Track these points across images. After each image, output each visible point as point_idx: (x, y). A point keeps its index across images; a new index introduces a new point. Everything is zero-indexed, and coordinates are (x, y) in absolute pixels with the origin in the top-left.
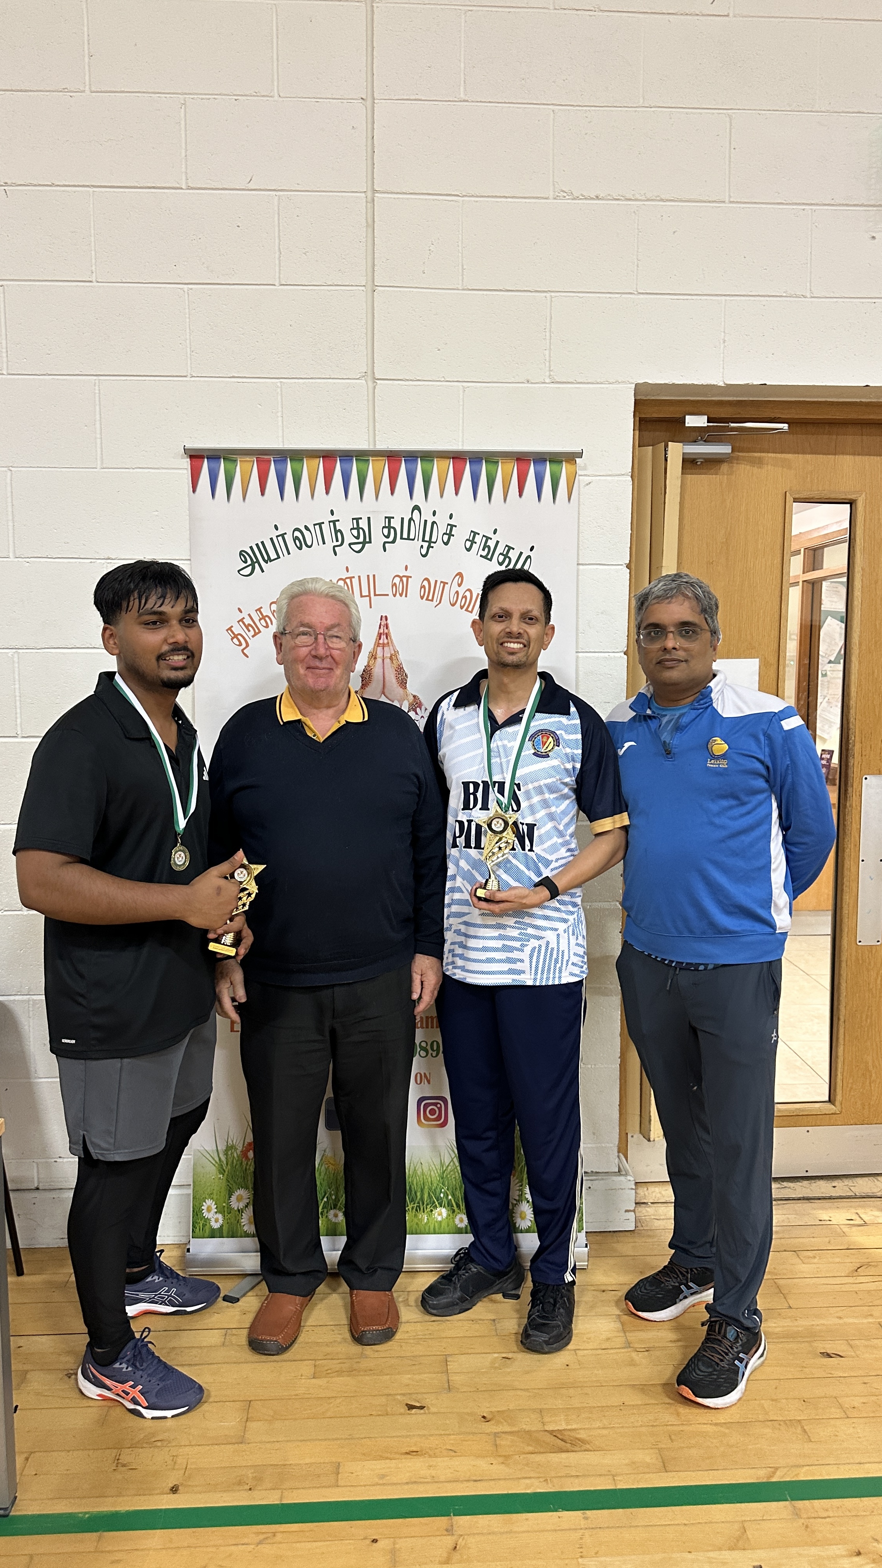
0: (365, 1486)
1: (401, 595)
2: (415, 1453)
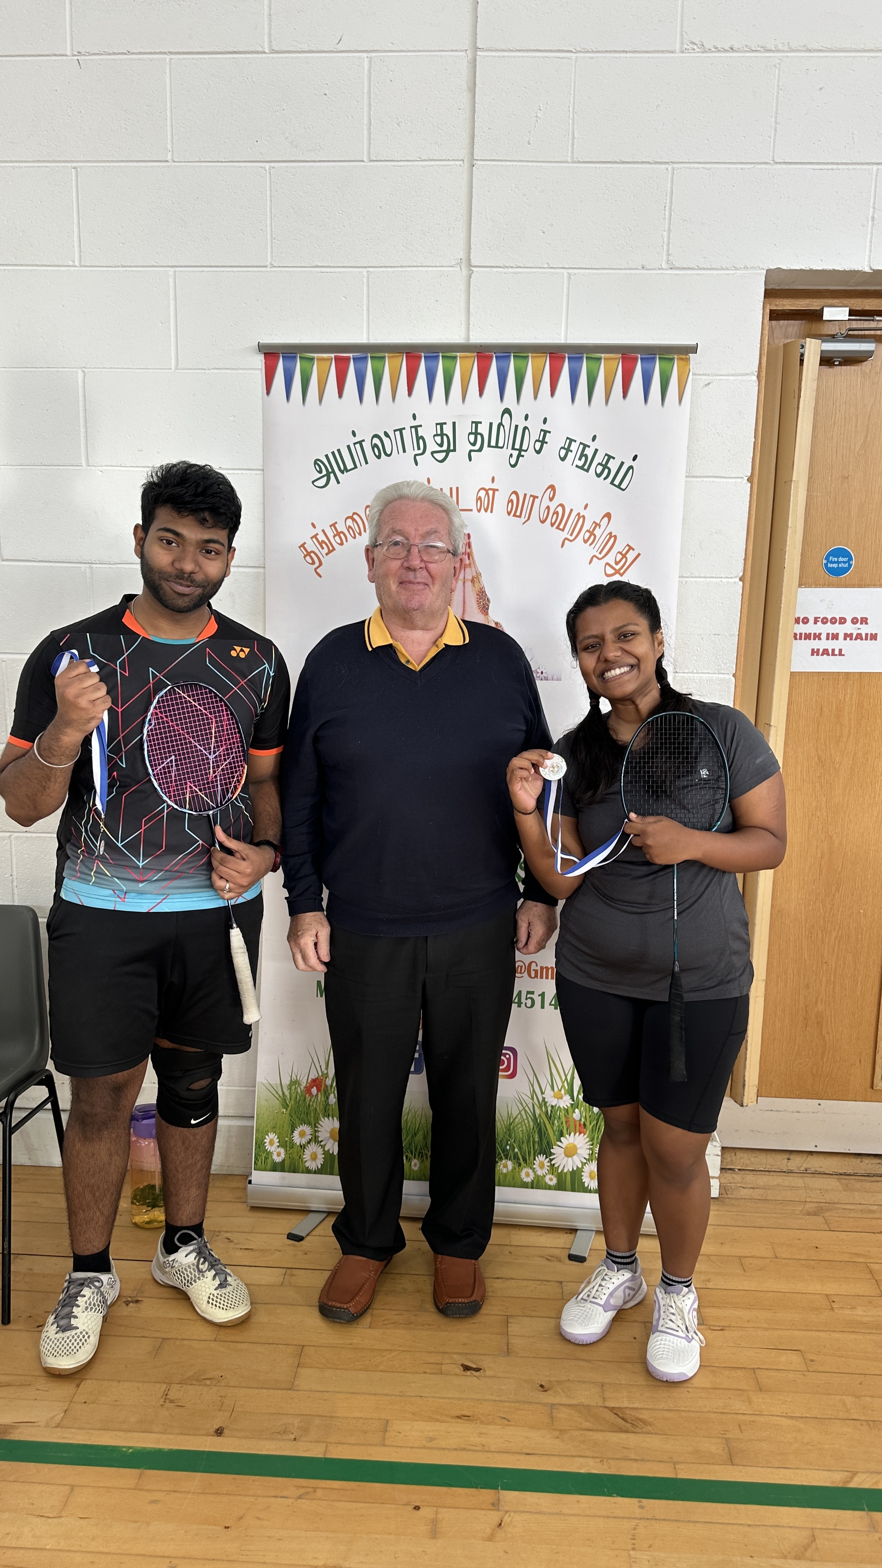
0: (412, 1448)
1: (486, 510)
2: (466, 1418)
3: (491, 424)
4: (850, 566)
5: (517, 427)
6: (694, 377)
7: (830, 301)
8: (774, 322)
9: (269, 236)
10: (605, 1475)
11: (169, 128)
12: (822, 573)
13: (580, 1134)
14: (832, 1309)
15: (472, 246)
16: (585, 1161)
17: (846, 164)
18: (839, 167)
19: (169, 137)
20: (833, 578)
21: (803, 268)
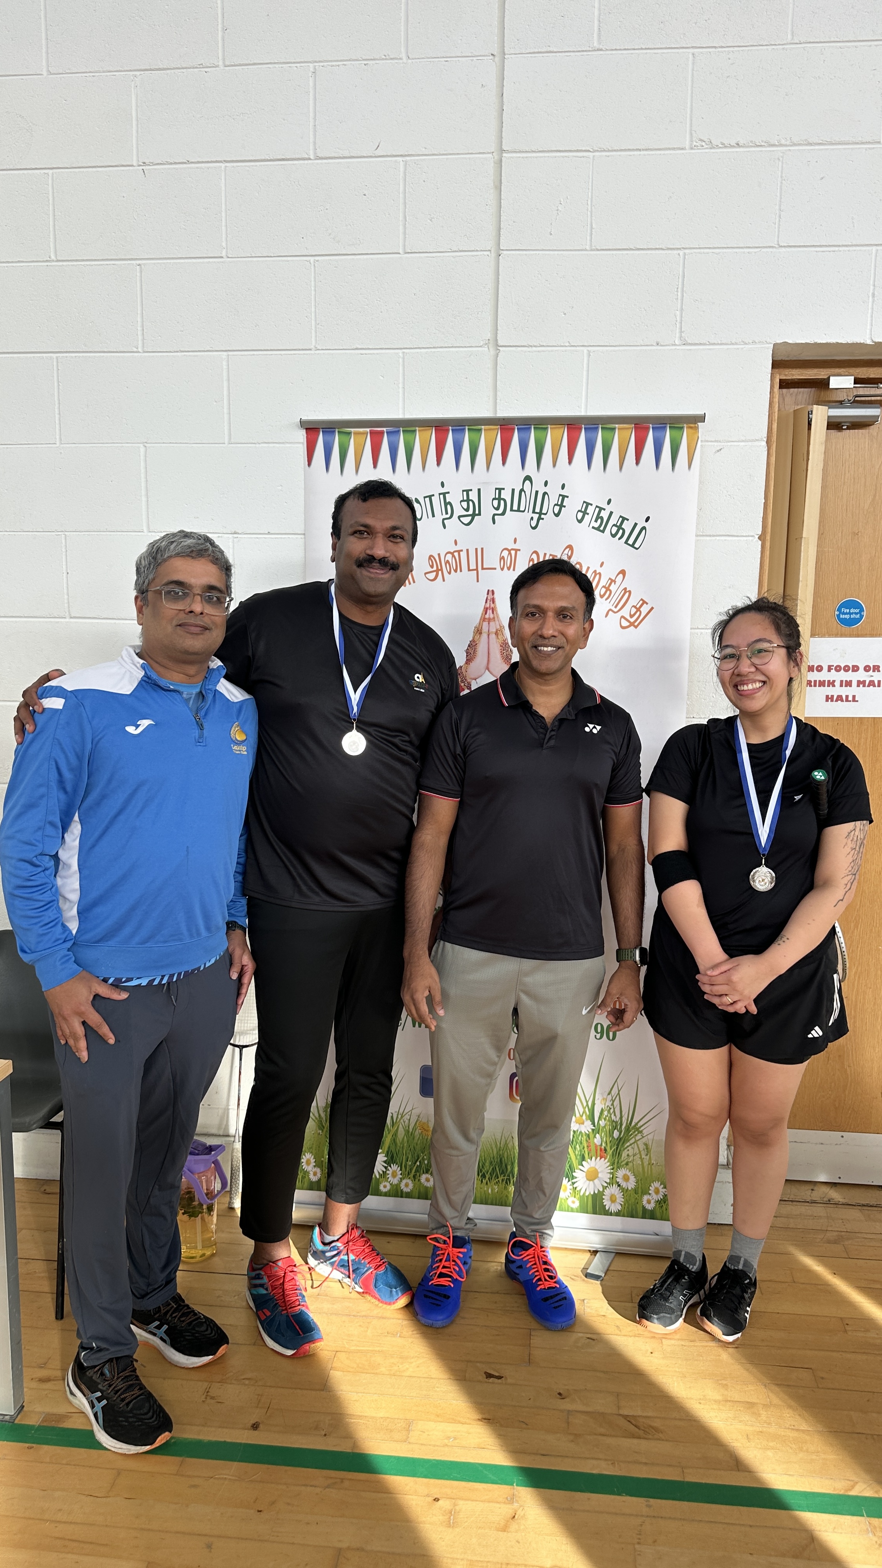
0: (436, 1446)
3: (513, 490)
4: (862, 617)
5: (537, 492)
6: (704, 443)
7: (837, 370)
8: (784, 390)
9: (313, 322)
10: (616, 1476)
11: (224, 228)
12: (835, 624)
13: (601, 1159)
14: (846, 1331)
15: (499, 328)
16: (606, 1185)
17: (846, 246)
18: (841, 249)
19: (224, 236)
20: (845, 628)
21: (808, 341)
